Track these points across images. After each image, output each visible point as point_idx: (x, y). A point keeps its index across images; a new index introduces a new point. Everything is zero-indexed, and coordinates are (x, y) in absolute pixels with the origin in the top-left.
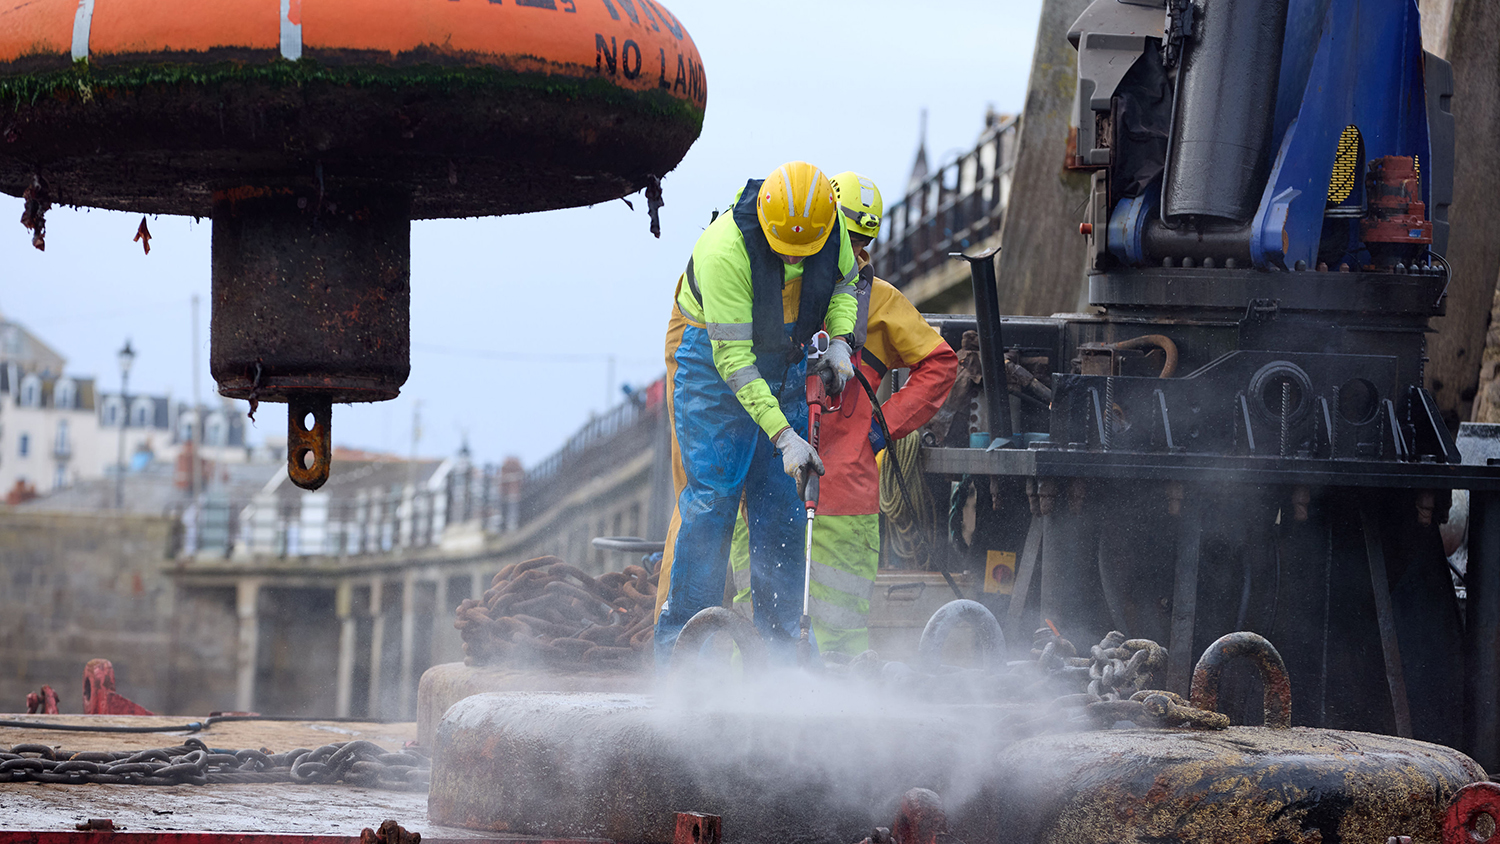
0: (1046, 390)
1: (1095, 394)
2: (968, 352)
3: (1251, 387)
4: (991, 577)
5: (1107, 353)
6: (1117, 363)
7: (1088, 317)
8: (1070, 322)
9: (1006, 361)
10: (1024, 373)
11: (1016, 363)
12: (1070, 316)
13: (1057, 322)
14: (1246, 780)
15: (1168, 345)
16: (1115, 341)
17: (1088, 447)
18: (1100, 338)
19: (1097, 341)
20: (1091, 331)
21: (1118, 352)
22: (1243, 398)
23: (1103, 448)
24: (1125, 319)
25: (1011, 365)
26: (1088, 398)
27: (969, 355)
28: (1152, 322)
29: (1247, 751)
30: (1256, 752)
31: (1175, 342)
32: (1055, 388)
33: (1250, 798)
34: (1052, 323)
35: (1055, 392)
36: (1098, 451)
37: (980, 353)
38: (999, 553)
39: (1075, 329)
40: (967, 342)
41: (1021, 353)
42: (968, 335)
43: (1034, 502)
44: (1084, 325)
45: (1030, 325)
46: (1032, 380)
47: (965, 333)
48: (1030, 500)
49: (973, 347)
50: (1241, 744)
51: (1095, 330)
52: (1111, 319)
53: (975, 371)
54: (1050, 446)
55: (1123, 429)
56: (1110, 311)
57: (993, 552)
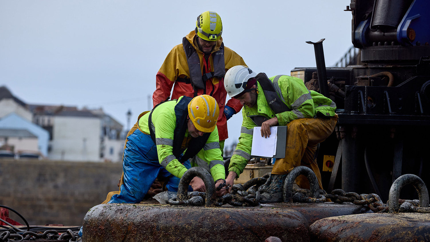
0: (343, 93)
1: (361, 93)
2: (315, 80)
3: (422, 89)
4: (325, 165)
5: (367, 79)
6: (370, 82)
7: (360, 66)
8: (354, 69)
9: (328, 83)
10: (336, 87)
11: (333, 83)
12: (354, 66)
13: (349, 69)
14: (410, 232)
15: (390, 75)
16: (371, 75)
17: (359, 113)
18: (365, 74)
19: (364, 75)
20: (362, 71)
21: (371, 78)
22: (418, 94)
23: (364, 113)
24: (374, 66)
25: (330, 84)
26: (359, 95)
27: (315, 81)
28: (384, 67)
29: (410, 221)
30: (414, 221)
31: (392, 74)
32: (346, 91)
33: (411, 239)
34: (347, 69)
35: (346, 93)
36: (363, 114)
37: (318, 80)
38: (328, 156)
39: (356, 71)
40: (314, 76)
41: (334, 80)
42: (315, 74)
43: (338, 134)
44: (359, 70)
45: (339, 70)
46: (339, 89)
47: (313, 73)
48: (337, 133)
49: (316, 78)
50: (408, 218)
51: (363, 71)
52: (369, 66)
53: (317, 87)
54: (344, 112)
55: (373, 106)
56: (369, 64)
57: (326, 156)
